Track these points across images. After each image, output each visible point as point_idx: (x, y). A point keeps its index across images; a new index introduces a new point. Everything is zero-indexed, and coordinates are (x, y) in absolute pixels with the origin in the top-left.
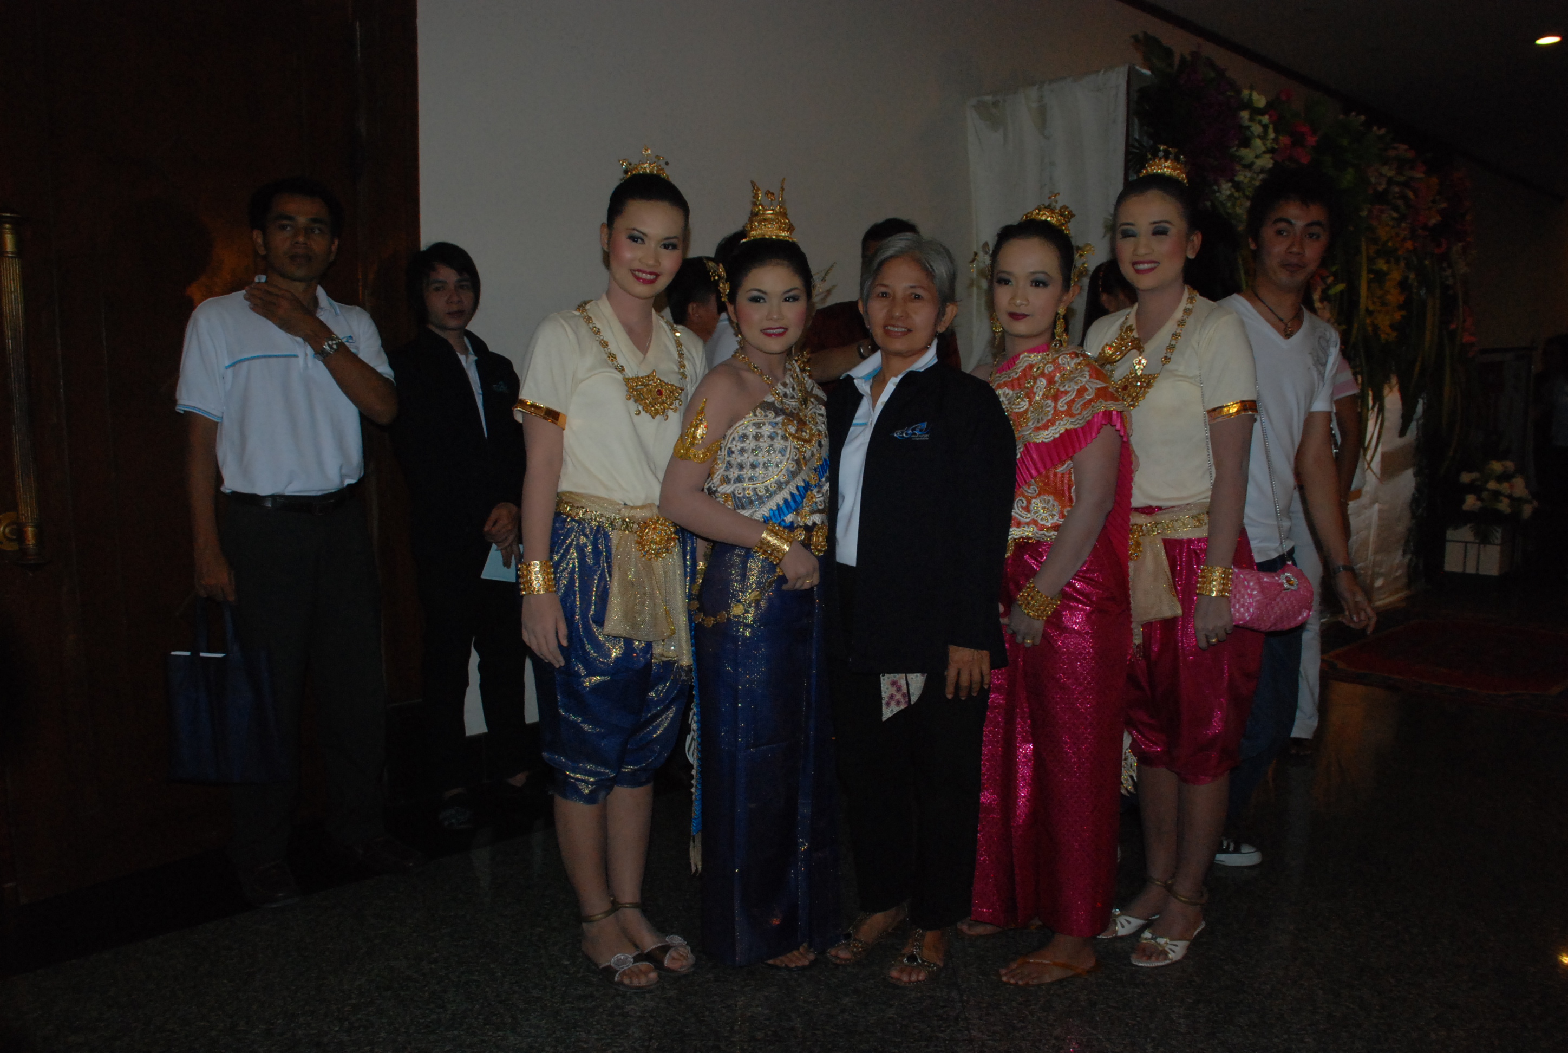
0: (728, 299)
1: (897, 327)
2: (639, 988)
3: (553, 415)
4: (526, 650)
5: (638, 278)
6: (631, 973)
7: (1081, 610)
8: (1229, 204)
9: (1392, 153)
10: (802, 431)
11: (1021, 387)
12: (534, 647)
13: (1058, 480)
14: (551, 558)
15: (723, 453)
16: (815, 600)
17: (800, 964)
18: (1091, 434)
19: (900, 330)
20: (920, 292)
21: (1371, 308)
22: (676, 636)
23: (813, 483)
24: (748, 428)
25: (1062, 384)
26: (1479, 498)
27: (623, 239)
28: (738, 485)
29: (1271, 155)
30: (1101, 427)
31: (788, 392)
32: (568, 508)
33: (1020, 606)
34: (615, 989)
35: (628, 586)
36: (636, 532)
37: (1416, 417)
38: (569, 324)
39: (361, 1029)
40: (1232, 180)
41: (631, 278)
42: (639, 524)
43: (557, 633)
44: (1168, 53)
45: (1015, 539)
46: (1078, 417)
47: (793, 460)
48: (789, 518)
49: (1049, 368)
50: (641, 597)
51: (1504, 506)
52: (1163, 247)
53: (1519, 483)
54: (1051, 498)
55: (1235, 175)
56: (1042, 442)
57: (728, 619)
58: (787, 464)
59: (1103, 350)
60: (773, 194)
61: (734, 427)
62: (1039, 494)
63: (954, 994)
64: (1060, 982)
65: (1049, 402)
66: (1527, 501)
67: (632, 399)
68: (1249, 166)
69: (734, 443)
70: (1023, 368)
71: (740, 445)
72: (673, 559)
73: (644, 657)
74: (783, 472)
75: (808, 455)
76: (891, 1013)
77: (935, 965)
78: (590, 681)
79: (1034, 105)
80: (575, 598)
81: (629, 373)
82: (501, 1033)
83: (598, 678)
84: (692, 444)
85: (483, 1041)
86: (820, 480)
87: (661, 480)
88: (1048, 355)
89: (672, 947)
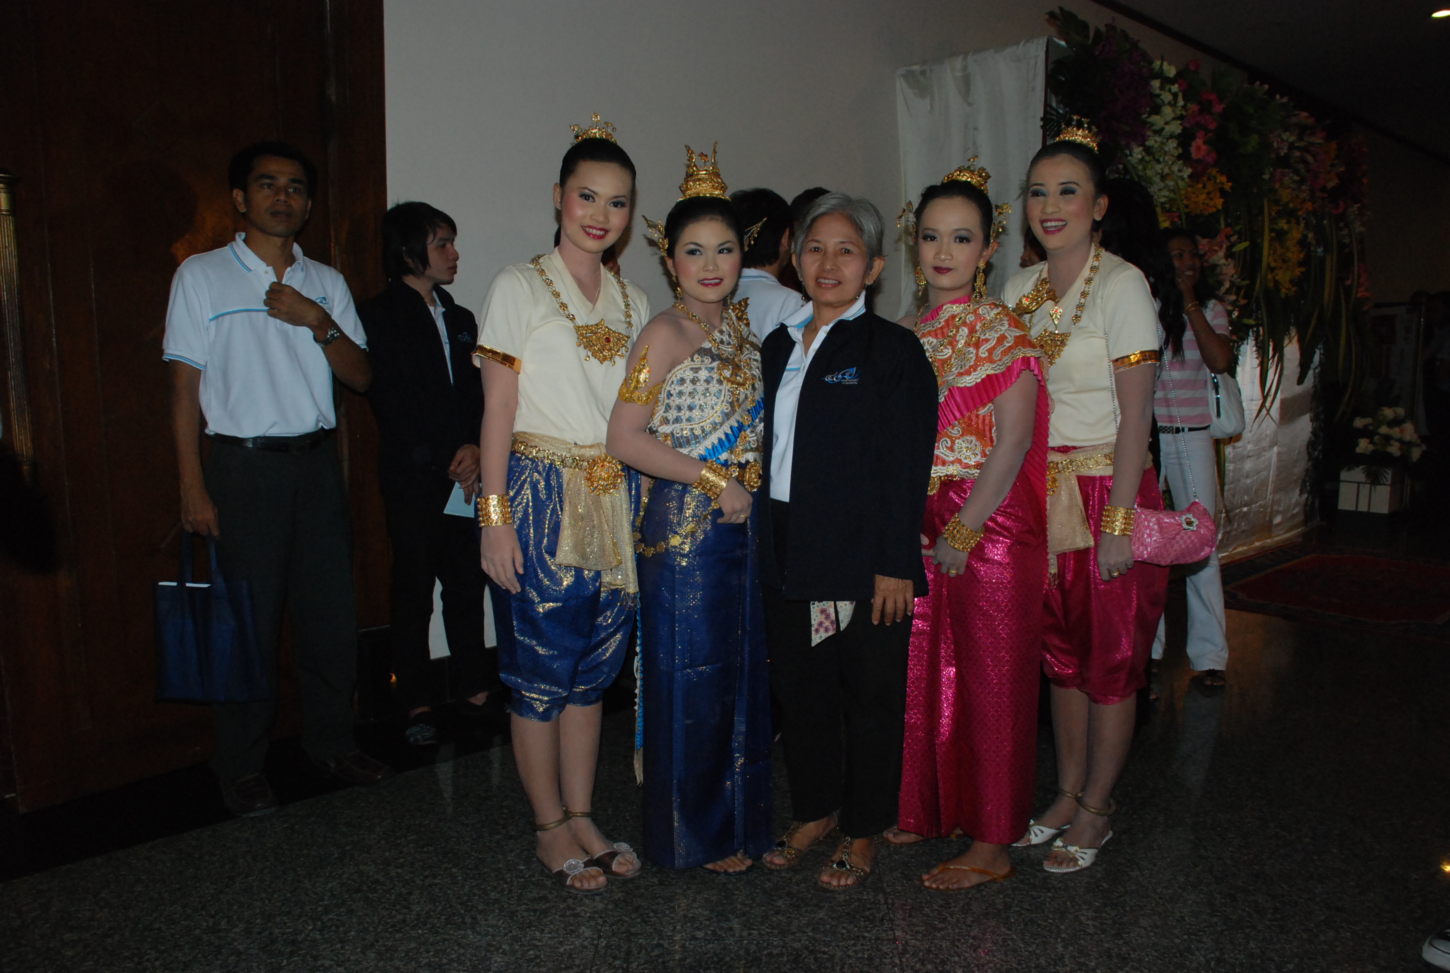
0: (668, 254)
1: (828, 279)
2: (589, 891)
3: (508, 360)
4: (485, 579)
5: (589, 234)
6: (581, 877)
7: (1003, 542)
8: (1140, 167)
9: (1294, 120)
10: (736, 375)
11: (944, 336)
12: (492, 575)
13: (980, 421)
14: (508, 494)
15: (662, 396)
16: (748, 533)
17: (738, 869)
18: (1011, 379)
19: (831, 282)
20: (849, 247)
21: (1273, 265)
22: (623, 565)
23: (747, 423)
24: (686, 372)
25: (983, 332)
26: (1372, 442)
27: (575, 196)
28: (677, 425)
29: (1179, 122)
30: (1020, 372)
31: (725, 339)
32: (523, 447)
33: (946, 539)
34: (567, 892)
35: (577, 518)
36: (585, 470)
37: (1313, 366)
38: (524, 276)
39: (333, 928)
40: (1143, 145)
41: (582, 233)
42: (588, 462)
43: (514, 562)
44: (1084, 26)
45: (940, 477)
46: (998, 363)
47: (727, 402)
48: (724, 456)
49: (971, 318)
50: (590, 530)
51: (1394, 449)
52: (1070, 207)
53: (1409, 427)
54: (973, 438)
55: (1146, 141)
56: (965, 387)
57: (667, 549)
58: (722, 407)
59: (1021, 301)
60: (706, 156)
61: (673, 372)
62: (962, 435)
63: (881, 897)
64: (979, 885)
65: (971, 349)
66: (1417, 445)
67: (582, 346)
68: (1159, 132)
69: (673, 386)
70: (946, 318)
71: (678, 388)
72: (620, 494)
73: (594, 585)
74: (718, 413)
75: (742, 397)
76: (821, 914)
77: (863, 870)
78: (543, 607)
79: (959, 74)
80: (529, 531)
81: (580, 322)
82: (462, 932)
83: (551, 604)
84: (636, 388)
85: (445, 939)
86: (753, 421)
87: (608, 419)
88: (969, 306)
89: (620, 853)
